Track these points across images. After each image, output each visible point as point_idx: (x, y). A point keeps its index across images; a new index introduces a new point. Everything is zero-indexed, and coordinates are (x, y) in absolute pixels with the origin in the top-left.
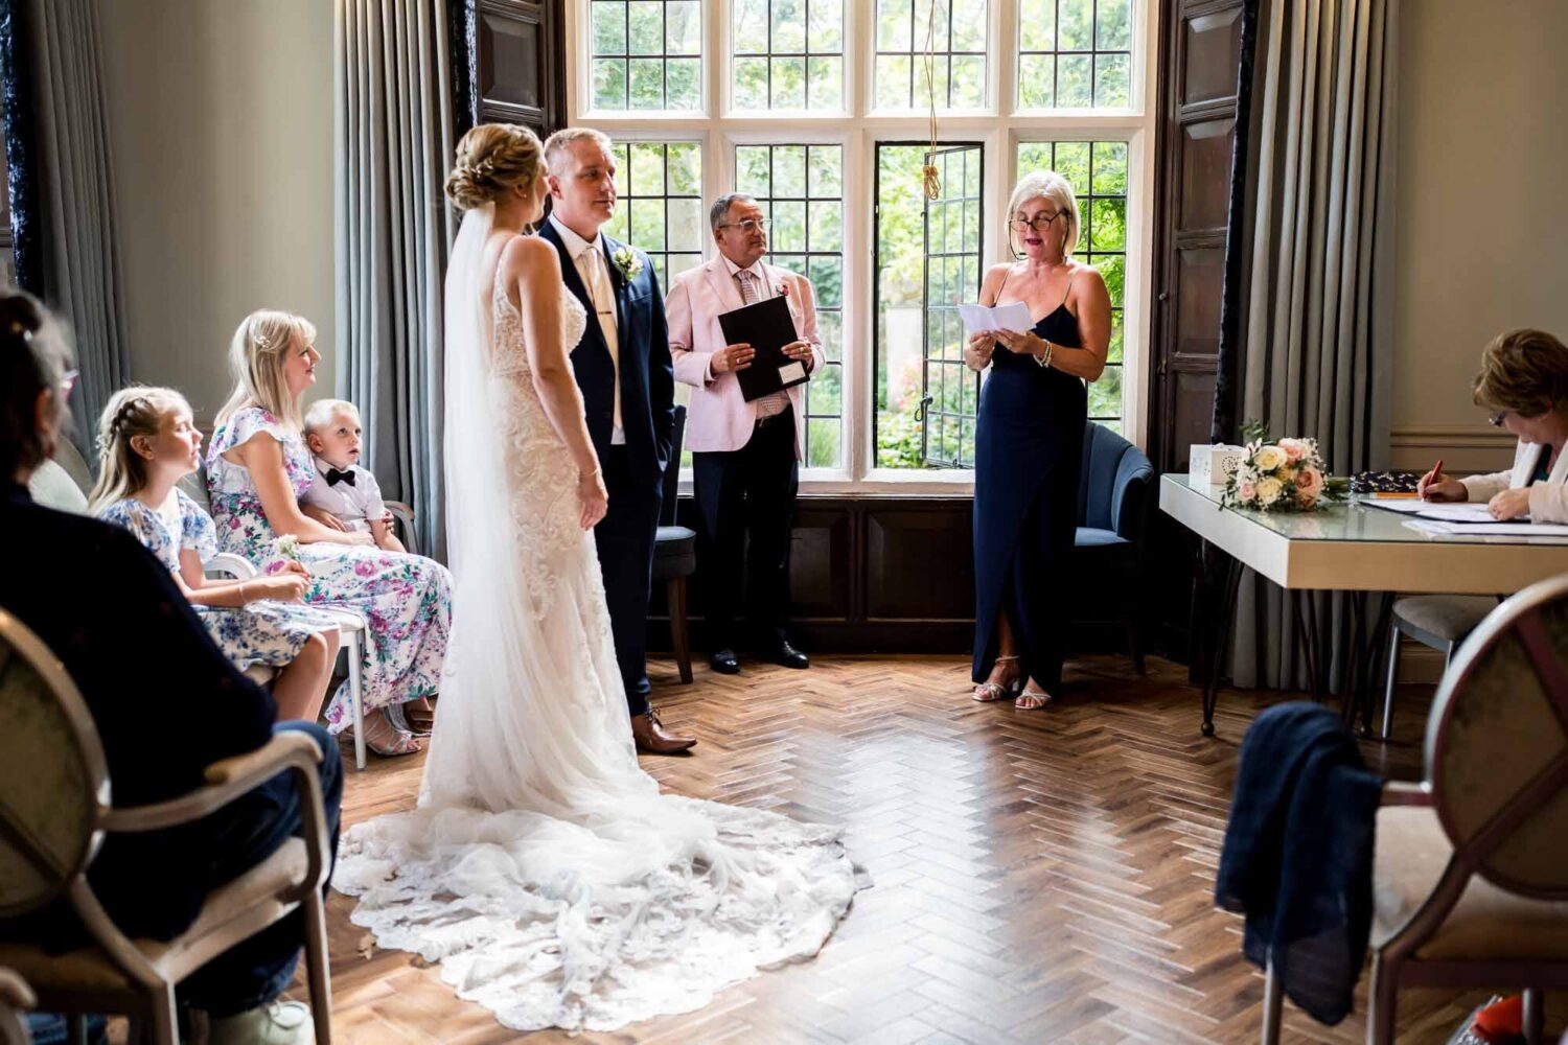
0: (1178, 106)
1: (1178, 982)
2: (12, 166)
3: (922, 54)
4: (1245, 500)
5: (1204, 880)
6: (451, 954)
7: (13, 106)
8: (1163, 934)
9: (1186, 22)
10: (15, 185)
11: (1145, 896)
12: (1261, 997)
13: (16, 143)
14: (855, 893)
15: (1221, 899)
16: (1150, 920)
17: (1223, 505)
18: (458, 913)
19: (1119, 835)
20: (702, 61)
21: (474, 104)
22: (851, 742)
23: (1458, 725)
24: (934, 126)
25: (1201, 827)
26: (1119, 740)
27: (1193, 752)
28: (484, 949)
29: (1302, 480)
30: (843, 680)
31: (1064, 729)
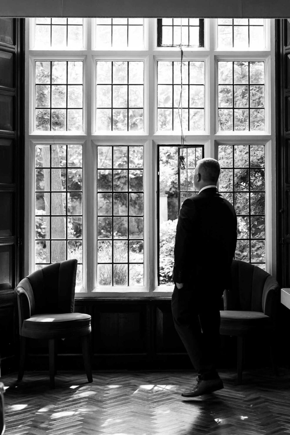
0: (285, 132)
3: (177, 108)
9: (287, 98)
20: (83, 110)
22: (155, 404)
24: (183, 138)
26: (267, 401)
30: (147, 380)
31: (244, 398)
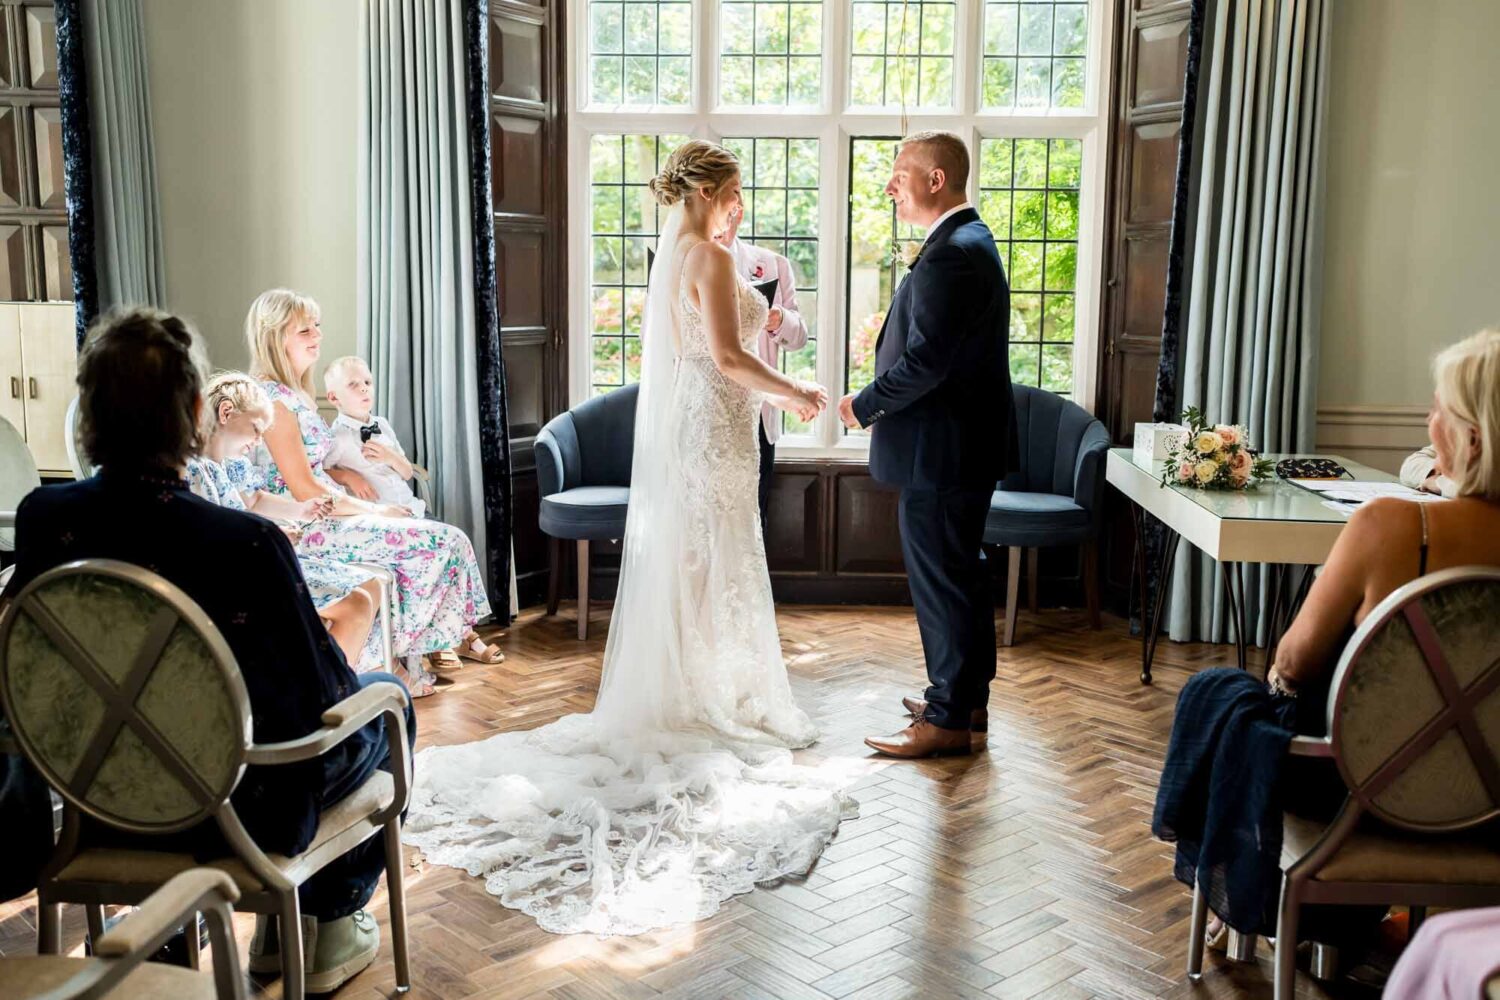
0: (1129, 108)
1: (1116, 899)
2: (68, 156)
3: (894, 56)
4: (1184, 479)
5: (1142, 813)
6: (491, 871)
7: (69, 101)
8: (1106, 859)
9: (1137, 31)
10: (71, 173)
11: (1087, 827)
12: (1190, 913)
13: (72, 135)
14: (840, 822)
15: (1157, 830)
16: (1094, 848)
17: (1164, 483)
18: (492, 835)
19: (1067, 773)
20: (691, 60)
21: (486, 102)
23: (1354, 689)
24: (905, 122)
25: (1138, 767)
26: (1067, 688)
27: (1132, 700)
28: (521, 866)
29: (1235, 462)
30: (816, 629)
31: (1017, 677)
